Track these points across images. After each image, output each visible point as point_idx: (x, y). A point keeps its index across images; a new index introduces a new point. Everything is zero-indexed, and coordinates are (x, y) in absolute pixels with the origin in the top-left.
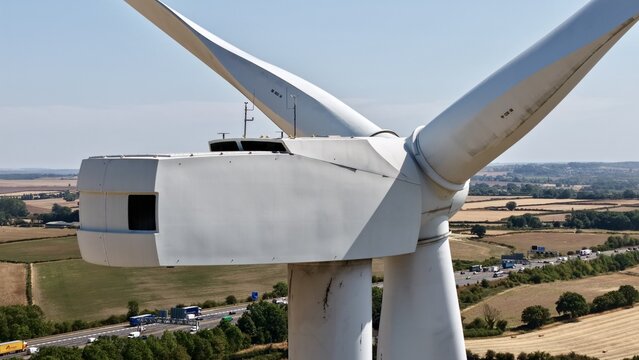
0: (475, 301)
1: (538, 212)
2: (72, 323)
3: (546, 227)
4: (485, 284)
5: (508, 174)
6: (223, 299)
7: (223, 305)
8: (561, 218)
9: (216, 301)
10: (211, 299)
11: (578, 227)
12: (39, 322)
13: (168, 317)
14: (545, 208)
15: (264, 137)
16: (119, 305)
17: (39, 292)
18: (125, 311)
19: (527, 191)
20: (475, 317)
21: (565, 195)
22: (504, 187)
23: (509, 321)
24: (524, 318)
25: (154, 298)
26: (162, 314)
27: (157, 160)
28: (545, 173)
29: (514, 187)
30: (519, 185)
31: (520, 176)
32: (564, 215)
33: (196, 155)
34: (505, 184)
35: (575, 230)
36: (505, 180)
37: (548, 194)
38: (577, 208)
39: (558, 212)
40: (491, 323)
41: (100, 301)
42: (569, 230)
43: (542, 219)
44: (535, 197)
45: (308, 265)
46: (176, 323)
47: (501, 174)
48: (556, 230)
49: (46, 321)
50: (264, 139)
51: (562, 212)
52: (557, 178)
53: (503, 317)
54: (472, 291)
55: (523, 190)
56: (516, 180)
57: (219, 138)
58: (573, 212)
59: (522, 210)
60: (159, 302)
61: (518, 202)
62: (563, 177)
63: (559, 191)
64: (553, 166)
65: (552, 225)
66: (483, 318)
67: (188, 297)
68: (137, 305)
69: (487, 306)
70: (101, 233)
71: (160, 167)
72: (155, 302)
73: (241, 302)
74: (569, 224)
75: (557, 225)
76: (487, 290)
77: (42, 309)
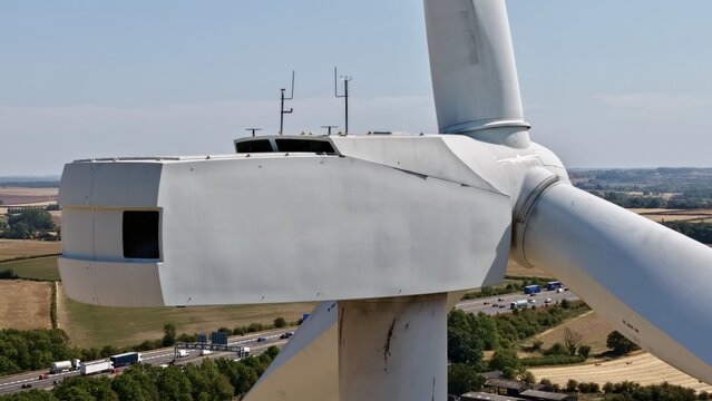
0: (554, 323)
2: (100, 349)
4: (565, 304)
5: (589, 181)
6: (270, 322)
7: (270, 328)
9: (263, 324)
10: (258, 321)
12: (64, 347)
13: (209, 343)
15: (307, 134)
16: (154, 328)
17: (65, 313)
18: (160, 336)
20: (555, 342)
21: (653, 204)
23: (593, 346)
24: (610, 344)
25: (193, 321)
26: (202, 339)
27: (161, 165)
28: (630, 179)
30: (601, 193)
31: (603, 183)
33: (214, 157)
36: (586, 188)
37: (635, 203)
38: (668, 218)
40: (572, 349)
41: (133, 324)
45: (364, 301)
46: (218, 349)
47: (581, 180)
49: (71, 347)
50: (307, 136)
52: (645, 186)
53: (586, 342)
54: (551, 312)
55: (607, 198)
56: (599, 187)
57: (248, 136)
60: (199, 325)
62: (652, 184)
63: (646, 200)
64: (640, 172)
66: (563, 344)
67: (233, 319)
68: (174, 329)
69: (567, 330)
70: (88, 262)
71: (164, 174)
72: (194, 325)
73: (292, 325)
76: (567, 311)
77: (68, 333)
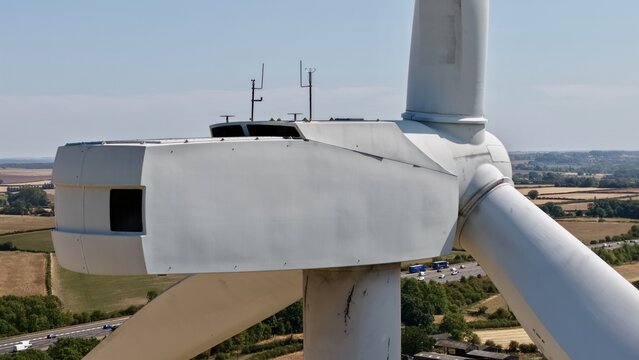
1: (560, 201)
2: (90, 313)
3: (569, 216)
5: (530, 163)
8: (584, 207)
11: (601, 216)
12: (58, 312)
14: (567, 196)
16: (138, 295)
17: (58, 281)
18: (144, 301)
19: (550, 180)
20: (498, 307)
21: (587, 183)
22: (525, 176)
27: (145, 147)
28: (566, 161)
29: (536, 175)
30: (540, 173)
31: (542, 165)
32: (586, 204)
33: (191, 141)
34: (527, 172)
35: (597, 219)
36: (526, 169)
37: (570, 183)
38: (600, 196)
39: (580, 201)
41: (120, 291)
42: (591, 219)
43: (565, 207)
44: (557, 186)
45: (327, 271)
47: (522, 162)
48: (579, 219)
49: (64, 311)
51: (584, 201)
52: (579, 167)
55: (545, 178)
56: (538, 168)
57: (222, 122)
58: (595, 200)
59: (544, 198)
61: (541, 191)
62: (585, 165)
63: (580, 180)
64: (574, 154)
65: (574, 214)
66: (504, 309)
68: (156, 295)
70: (78, 235)
71: (147, 156)
74: (592, 213)
75: (579, 213)
77: (61, 300)
